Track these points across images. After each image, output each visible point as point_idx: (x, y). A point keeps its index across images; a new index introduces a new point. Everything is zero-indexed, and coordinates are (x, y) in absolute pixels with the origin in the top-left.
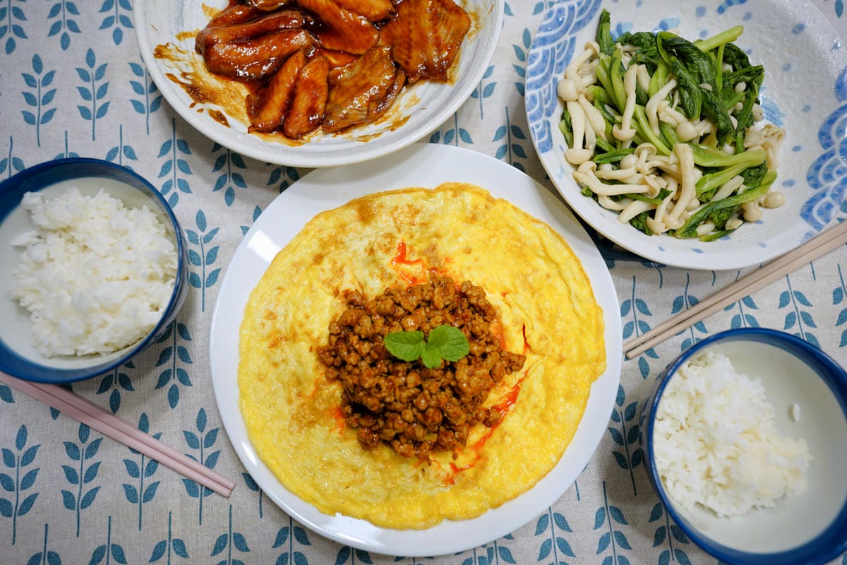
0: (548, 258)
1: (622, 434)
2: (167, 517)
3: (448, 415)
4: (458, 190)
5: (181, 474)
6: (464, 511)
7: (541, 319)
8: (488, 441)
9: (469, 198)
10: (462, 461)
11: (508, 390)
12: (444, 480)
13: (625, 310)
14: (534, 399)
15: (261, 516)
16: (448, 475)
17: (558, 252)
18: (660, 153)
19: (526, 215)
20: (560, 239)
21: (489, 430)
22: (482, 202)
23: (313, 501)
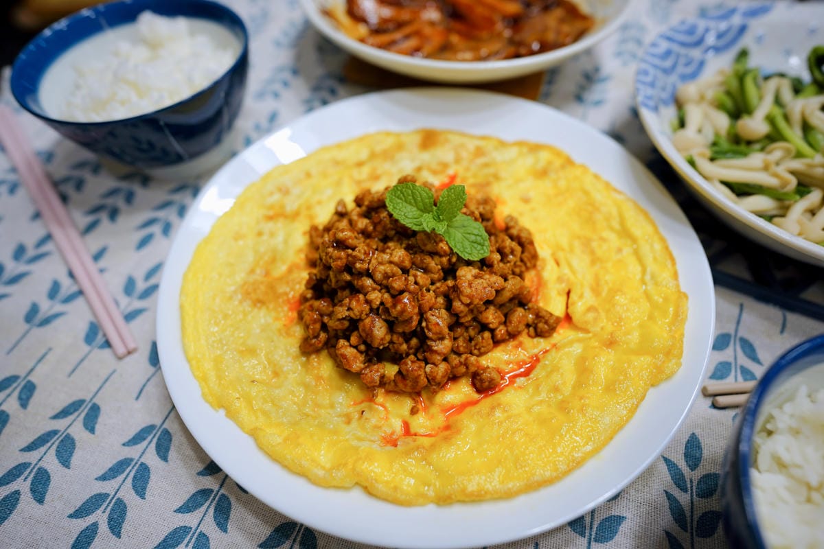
0: (625, 233)
1: (688, 514)
2: (43, 351)
3: (427, 326)
4: (535, 148)
5: (94, 314)
6: (392, 485)
7: (596, 290)
8: (468, 410)
9: (544, 156)
10: (421, 423)
11: (523, 355)
12: (384, 438)
13: (721, 342)
14: (556, 379)
15: (137, 398)
16: (393, 433)
17: (640, 227)
18: (799, 155)
19: (607, 185)
20: (646, 214)
21: (476, 396)
22: (558, 162)
23: (204, 379)
